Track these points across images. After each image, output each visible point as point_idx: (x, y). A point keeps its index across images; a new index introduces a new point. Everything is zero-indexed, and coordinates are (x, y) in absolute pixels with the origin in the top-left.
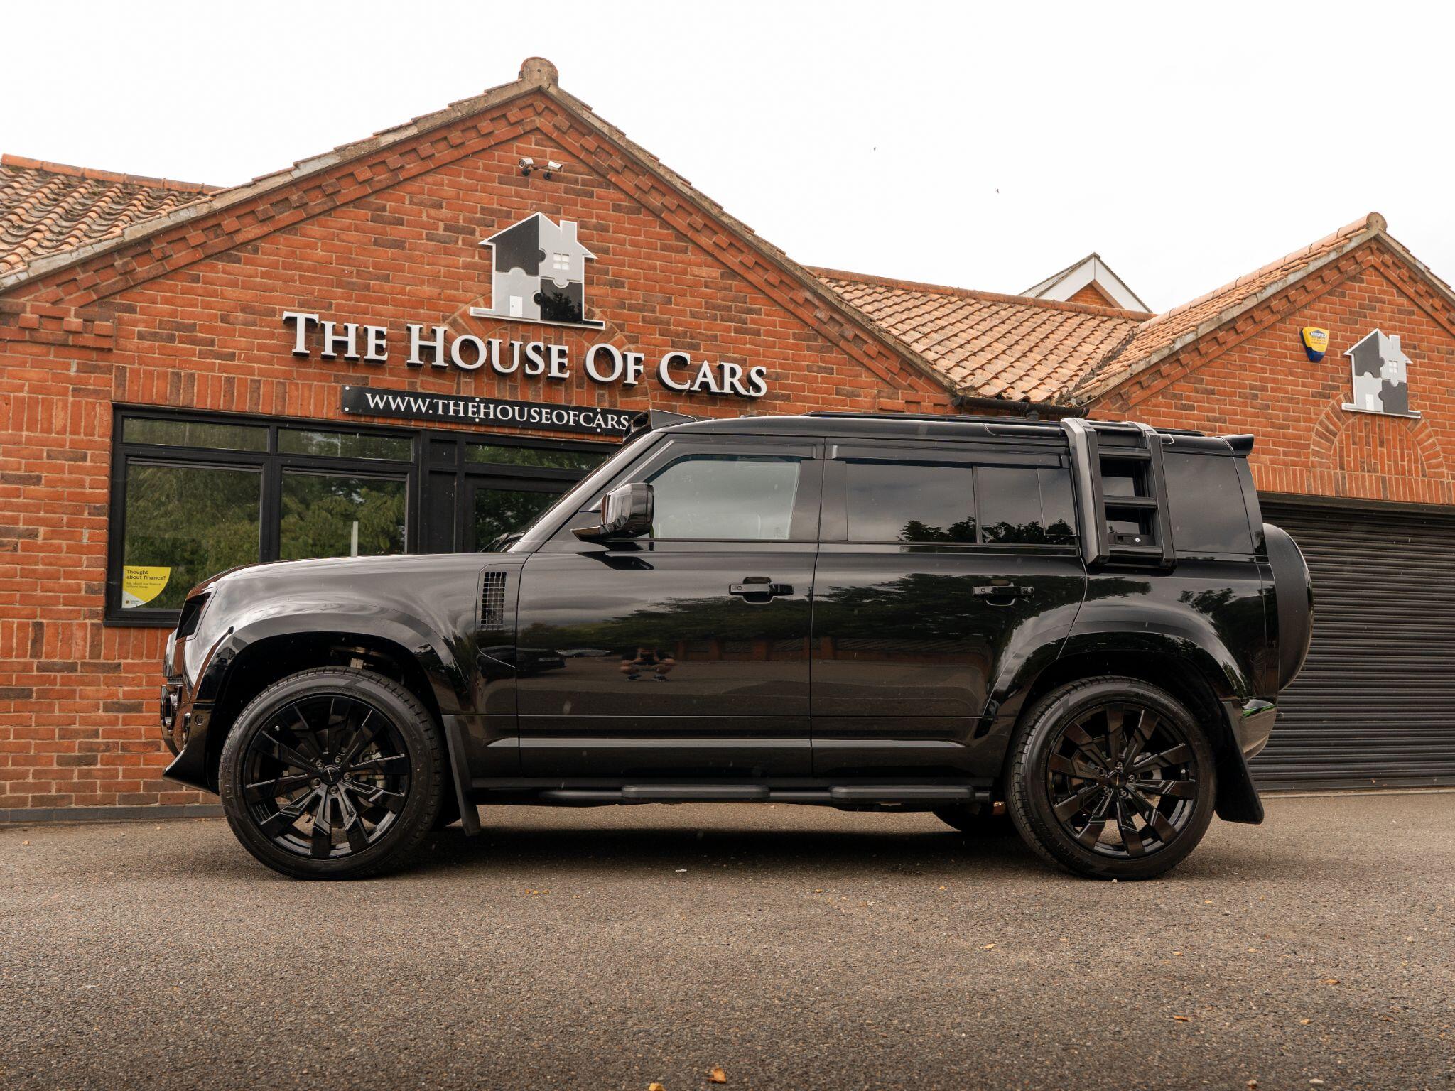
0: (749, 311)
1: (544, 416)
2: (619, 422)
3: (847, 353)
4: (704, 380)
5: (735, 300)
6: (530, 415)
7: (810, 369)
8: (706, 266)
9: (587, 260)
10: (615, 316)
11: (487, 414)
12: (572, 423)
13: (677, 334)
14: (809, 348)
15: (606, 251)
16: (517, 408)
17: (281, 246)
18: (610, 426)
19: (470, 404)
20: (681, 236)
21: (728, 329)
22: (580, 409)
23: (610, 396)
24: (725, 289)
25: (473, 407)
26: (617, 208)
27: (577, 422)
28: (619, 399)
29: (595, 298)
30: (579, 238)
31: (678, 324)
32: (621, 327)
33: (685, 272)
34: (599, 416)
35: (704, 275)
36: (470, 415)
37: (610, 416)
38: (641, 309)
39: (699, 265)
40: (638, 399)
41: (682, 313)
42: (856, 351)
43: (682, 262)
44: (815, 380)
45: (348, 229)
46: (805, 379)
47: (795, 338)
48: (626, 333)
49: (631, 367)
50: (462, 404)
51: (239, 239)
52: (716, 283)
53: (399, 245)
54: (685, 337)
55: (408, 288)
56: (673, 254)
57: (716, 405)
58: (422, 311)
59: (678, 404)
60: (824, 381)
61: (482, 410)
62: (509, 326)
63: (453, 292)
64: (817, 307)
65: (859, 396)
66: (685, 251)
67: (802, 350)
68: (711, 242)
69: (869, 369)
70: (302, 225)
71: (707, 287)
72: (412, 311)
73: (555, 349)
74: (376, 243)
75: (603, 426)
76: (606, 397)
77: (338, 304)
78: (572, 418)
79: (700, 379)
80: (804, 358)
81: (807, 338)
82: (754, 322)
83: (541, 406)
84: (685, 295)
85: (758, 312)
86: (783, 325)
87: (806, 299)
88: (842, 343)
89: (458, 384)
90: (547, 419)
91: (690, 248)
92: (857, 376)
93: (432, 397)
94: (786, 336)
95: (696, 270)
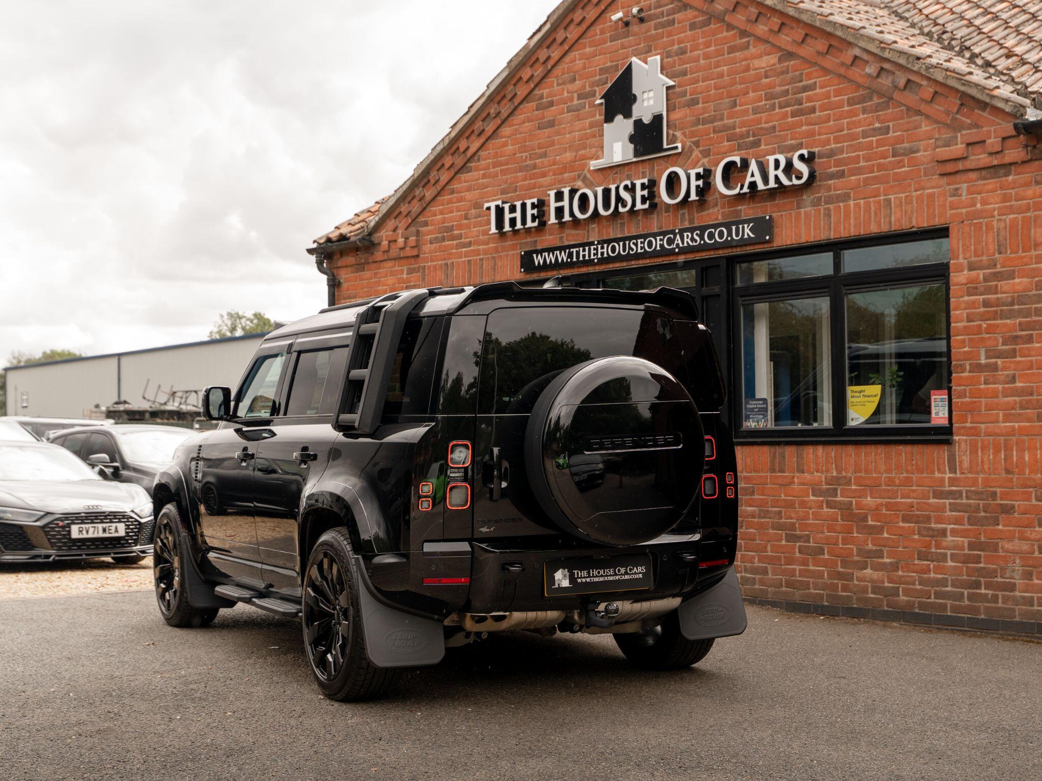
0: (805, 89)
1: (639, 245)
2: (693, 239)
3: (905, 105)
4: (753, 179)
5: (793, 81)
6: (630, 248)
7: (865, 134)
8: (766, 55)
9: (668, 88)
10: (692, 134)
11: (602, 254)
12: (658, 248)
13: (742, 136)
14: (864, 111)
15: (684, 73)
16: (621, 244)
17: (491, 151)
18: (685, 244)
19: (592, 247)
20: (743, 33)
21: (785, 116)
22: (664, 234)
23: (689, 214)
24: (782, 73)
25: (594, 249)
26: (693, 27)
27: (661, 246)
28: (696, 215)
29: (677, 122)
30: (662, 69)
31: (743, 124)
32: (697, 144)
33: (747, 69)
34: (678, 237)
35: (764, 65)
36: (592, 257)
37: (685, 234)
38: (712, 120)
39: (760, 56)
40: (711, 211)
41: (746, 112)
42: (910, 98)
43: (746, 59)
44: (870, 146)
45: (524, 122)
46: (860, 147)
47: (849, 104)
48: (701, 148)
49: (694, 183)
50: (587, 248)
51: (469, 153)
52: (774, 70)
53: (551, 124)
54: (749, 137)
55: (558, 158)
56: (737, 54)
57: (774, 199)
58: (566, 175)
59: (743, 208)
60: (880, 144)
61: (600, 251)
62: (618, 169)
63: (583, 152)
64: (867, 62)
65: (918, 151)
66: (747, 46)
67: (856, 115)
68: (766, 29)
69: (927, 117)
70: (500, 130)
71: (766, 77)
72: (560, 177)
73: (638, 183)
74: (539, 128)
75: (681, 245)
76: (687, 215)
77: (520, 186)
78: (658, 242)
79: (749, 179)
80: (858, 124)
81: (863, 99)
82: (809, 99)
83: (637, 237)
84: (747, 93)
85: (812, 87)
86: (838, 93)
87: (856, 57)
88: (896, 95)
89: (588, 231)
90: (642, 248)
91: (751, 42)
92: (916, 128)
93: (570, 247)
94: (840, 105)
95: (757, 63)
